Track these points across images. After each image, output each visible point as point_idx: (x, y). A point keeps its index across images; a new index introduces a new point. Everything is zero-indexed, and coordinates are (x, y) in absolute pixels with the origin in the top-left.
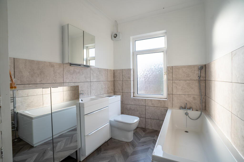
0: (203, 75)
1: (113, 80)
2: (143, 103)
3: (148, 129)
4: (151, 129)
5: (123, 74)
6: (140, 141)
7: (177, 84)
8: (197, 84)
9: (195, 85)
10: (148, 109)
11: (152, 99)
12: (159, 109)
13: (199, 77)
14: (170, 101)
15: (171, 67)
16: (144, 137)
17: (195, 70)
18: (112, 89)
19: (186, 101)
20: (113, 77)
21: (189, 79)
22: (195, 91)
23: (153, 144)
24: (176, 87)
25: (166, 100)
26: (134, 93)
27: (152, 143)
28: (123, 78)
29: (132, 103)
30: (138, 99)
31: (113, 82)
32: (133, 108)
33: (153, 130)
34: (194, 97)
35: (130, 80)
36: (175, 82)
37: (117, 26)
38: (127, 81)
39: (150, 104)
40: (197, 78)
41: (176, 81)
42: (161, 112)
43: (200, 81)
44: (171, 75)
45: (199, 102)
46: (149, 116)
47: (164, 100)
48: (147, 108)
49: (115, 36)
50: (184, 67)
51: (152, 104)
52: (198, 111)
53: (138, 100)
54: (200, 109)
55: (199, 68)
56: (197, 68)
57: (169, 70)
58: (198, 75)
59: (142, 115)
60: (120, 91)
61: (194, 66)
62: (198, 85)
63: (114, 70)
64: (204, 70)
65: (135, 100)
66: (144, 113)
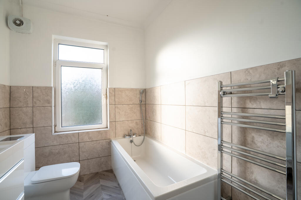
0: (144, 99)
1: (8, 106)
2: (75, 140)
3: (84, 175)
4: (89, 173)
5: (35, 94)
6: (84, 198)
7: (120, 110)
8: (139, 108)
9: (137, 109)
10: (83, 146)
11: (89, 132)
12: (99, 143)
13: (140, 100)
14: (112, 130)
15: (113, 89)
16: (85, 189)
17: (137, 94)
18: (6, 124)
19: (130, 127)
20: (8, 99)
21: (131, 103)
22: (137, 116)
23: (104, 192)
24: (119, 112)
25: (107, 130)
26: (55, 126)
27: (102, 192)
28: (35, 103)
29: (55, 143)
30: (67, 134)
31: (8, 109)
32: (57, 151)
33: (92, 173)
34: (136, 122)
35: (49, 105)
36: (117, 107)
37: (21, 5)
38: (43, 108)
39: (86, 139)
40: (139, 103)
41: (119, 106)
42: (102, 146)
43: (141, 105)
44: (113, 98)
45: (141, 127)
46: (86, 156)
47: (105, 130)
48: (81, 145)
49: (18, 22)
50: (127, 89)
51: (90, 138)
52: (140, 136)
53: (67, 136)
54: (142, 134)
55: (140, 92)
56: (139, 92)
57: (111, 92)
58: (139, 99)
59: (73, 158)
60: (28, 126)
61: (136, 90)
62: (140, 110)
63: (10, 87)
64: (144, 94)
65: (61, 137)
66: (77, 154)
